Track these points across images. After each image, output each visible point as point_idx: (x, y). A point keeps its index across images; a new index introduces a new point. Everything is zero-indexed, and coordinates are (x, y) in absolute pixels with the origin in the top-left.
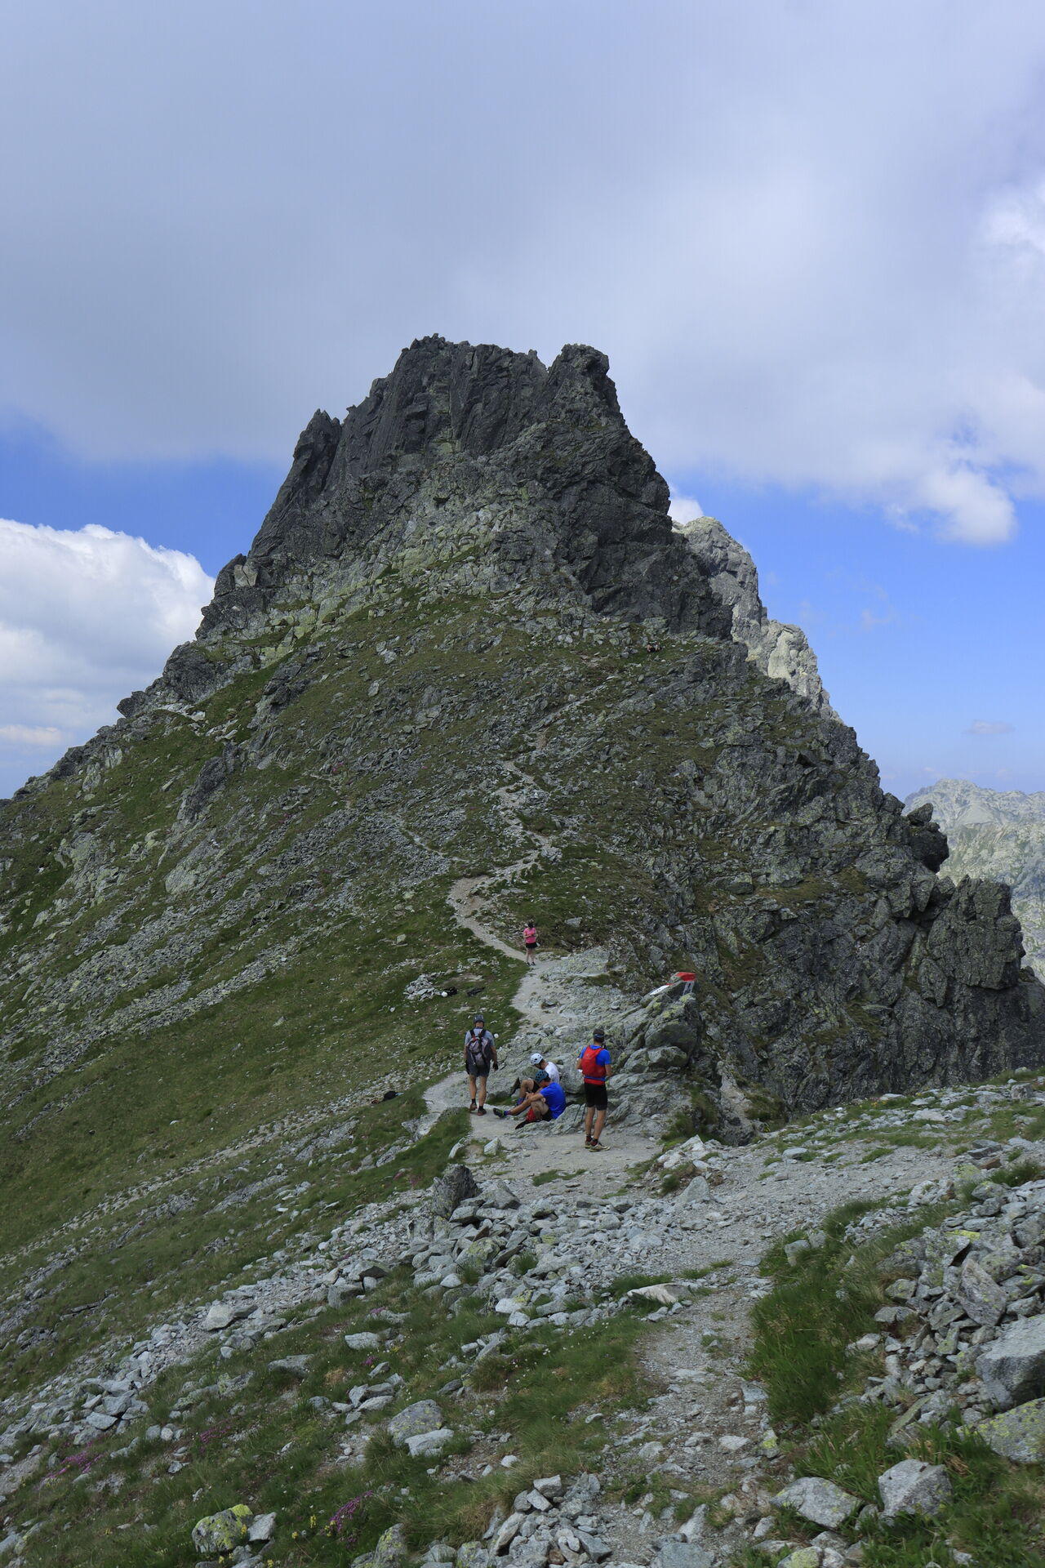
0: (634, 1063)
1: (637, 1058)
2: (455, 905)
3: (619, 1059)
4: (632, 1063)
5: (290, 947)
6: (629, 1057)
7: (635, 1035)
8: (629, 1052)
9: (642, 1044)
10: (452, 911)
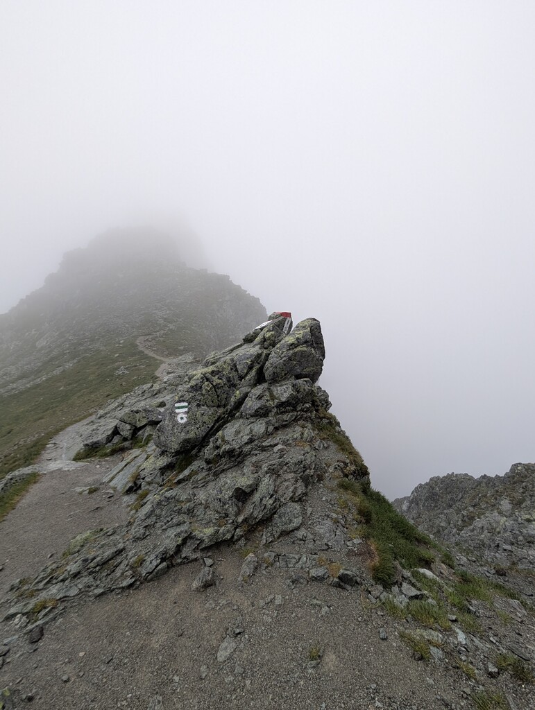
0: (257, 405)
1: (260, 397)
2: (139, 344)
3: (233, 399)
4: (251, 404)
5: (75, 361)
6: (246, 395)
7: (251, 368)
8: (245, 390)
9: (260, 379)
10: (137, 345)
